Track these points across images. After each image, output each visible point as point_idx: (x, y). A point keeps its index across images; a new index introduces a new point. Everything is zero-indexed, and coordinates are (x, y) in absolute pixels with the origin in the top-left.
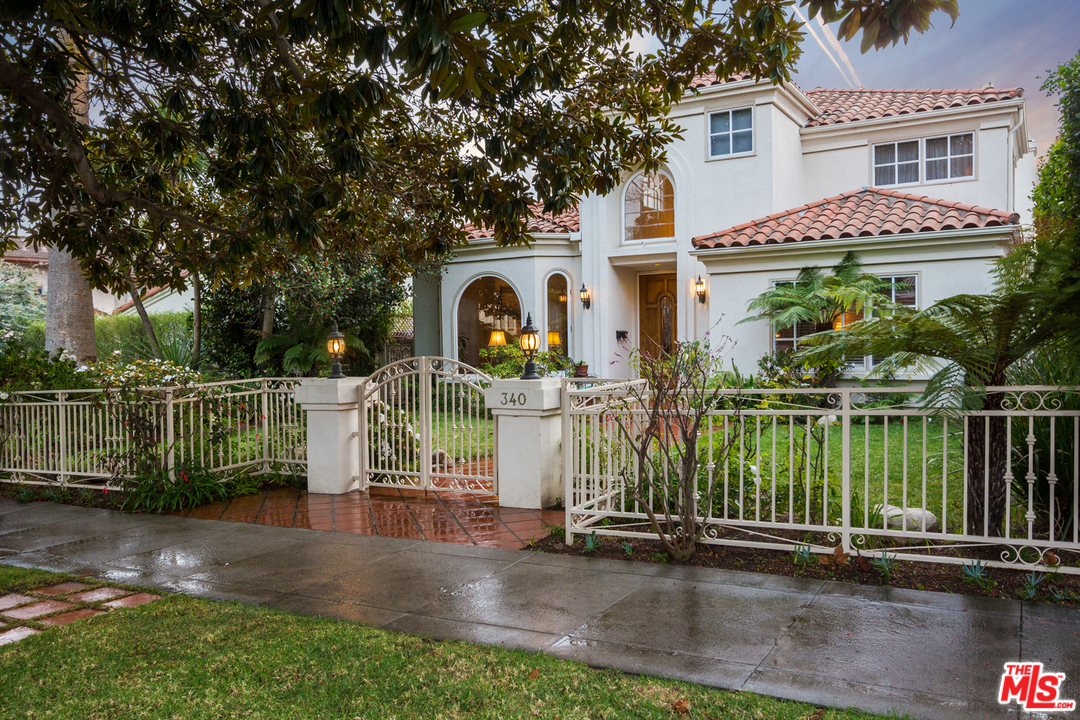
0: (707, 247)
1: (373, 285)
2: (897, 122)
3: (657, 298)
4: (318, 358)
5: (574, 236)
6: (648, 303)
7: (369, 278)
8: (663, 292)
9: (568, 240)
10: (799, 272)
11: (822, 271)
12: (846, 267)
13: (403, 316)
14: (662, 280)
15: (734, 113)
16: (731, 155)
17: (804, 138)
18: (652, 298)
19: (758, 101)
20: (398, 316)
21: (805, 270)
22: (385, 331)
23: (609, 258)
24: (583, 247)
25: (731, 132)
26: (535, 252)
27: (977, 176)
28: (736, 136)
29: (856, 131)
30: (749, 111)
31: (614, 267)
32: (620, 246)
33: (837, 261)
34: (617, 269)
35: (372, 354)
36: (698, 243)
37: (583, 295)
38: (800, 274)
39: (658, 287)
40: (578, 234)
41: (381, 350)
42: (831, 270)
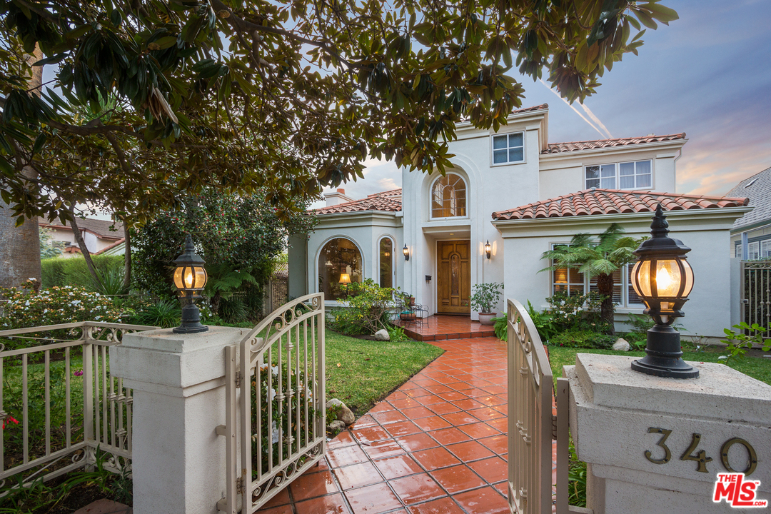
0: (504, 219)
1: (262, 237)
2: (603, 152)
3: (449, 256)
4: (219, 288)
5: (398, 214)
6: (442, 259)
7: (259, 232)
8: (453, 252)
9: (394, 216)
10: (572, 237)
11: (592, 237)
12: (609, 235)
13: (281, 263)
14: (453, 245)
15: (511, 136)
16: (508, 163)
17: (542, 161)
18: (445, 255)
19: (528, 128)
20: (278, 263)
21: (576, 236)
22: (270, 272)
23: (423, 228)
24: (405, 221)
25: (508, 148)
26: (373, 223)
27: (654, 186)
28: (511, 151)
29: (576, 157)
30: (521, 135)
31: (424, 234)
32: (429, 221)
33: (603, 231)
34: (426, 235)
35: (261, 286)
36: (498, 216)
37: (405, 251)
38: (573, 239)
39: (450, 249)
40: (401, 212)
41: (267, 283)
42: (597, 236)
